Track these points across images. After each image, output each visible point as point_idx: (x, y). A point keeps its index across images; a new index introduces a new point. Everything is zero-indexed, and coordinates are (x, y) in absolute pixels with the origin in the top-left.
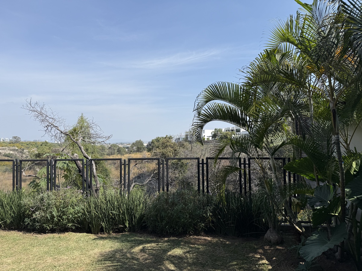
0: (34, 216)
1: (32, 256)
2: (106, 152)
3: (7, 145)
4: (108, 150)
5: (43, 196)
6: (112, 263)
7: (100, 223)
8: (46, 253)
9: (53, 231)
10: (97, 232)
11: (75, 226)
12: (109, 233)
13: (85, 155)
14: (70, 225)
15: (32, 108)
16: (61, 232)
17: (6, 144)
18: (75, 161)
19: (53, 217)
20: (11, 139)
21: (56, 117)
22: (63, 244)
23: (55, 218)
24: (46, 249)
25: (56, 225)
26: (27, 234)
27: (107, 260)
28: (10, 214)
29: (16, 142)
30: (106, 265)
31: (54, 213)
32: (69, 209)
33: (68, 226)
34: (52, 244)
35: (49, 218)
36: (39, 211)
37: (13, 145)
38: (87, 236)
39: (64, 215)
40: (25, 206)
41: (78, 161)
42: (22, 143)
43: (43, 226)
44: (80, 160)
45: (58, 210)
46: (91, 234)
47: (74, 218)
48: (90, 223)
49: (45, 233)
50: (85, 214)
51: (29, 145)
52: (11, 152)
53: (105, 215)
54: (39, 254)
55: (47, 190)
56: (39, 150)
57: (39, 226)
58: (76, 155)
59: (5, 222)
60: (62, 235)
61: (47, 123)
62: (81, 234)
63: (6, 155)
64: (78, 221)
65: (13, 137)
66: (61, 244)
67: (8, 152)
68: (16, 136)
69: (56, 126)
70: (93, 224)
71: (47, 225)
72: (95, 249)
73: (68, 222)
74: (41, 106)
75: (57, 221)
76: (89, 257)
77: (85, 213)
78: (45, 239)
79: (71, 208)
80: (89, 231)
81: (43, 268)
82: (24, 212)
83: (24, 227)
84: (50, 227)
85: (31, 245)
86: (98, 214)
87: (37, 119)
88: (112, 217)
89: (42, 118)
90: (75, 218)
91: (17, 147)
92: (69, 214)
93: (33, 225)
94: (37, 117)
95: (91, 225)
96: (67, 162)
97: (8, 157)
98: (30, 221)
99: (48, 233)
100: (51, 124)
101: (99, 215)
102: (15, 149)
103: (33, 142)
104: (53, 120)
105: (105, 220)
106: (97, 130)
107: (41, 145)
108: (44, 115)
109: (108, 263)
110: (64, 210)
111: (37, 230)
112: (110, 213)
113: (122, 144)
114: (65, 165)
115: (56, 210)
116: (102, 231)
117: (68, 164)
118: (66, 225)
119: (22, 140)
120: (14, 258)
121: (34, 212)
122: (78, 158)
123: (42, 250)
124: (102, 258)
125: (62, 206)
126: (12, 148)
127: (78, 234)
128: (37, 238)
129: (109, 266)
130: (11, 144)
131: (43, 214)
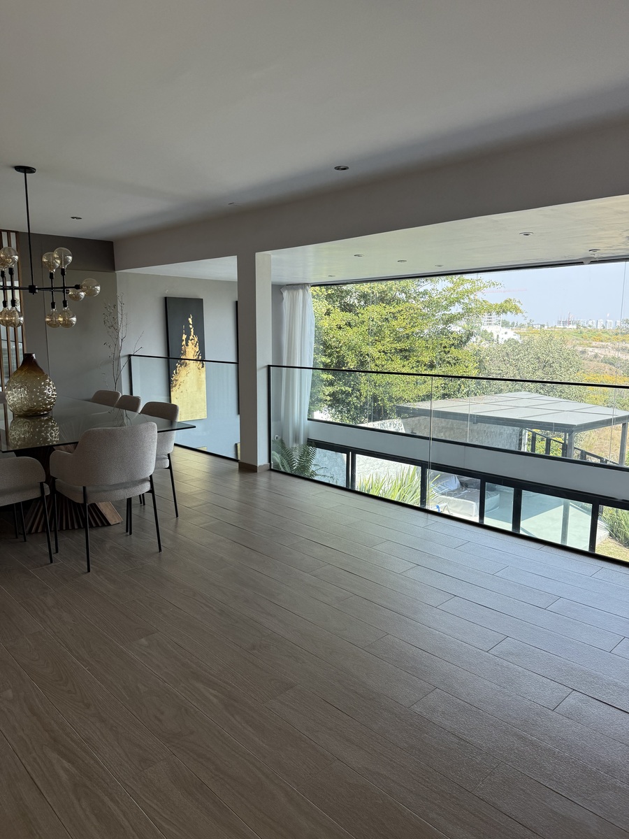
3: (609, 339)
17: (608, 336)
20: (618, 324)
37: (622, 338)
52: (620, 355)
63: (606, 361)
65: (624, 320)
67: (611, 354)
126: (619, 345)
130: (619, 336)
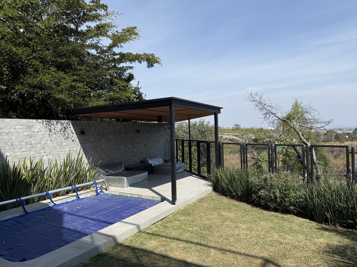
0: (260, 194)
1: (261, 228)
2: (321, 138)
3: (230, 132)
4: (323, 136)
5: (266, 177)
6: (343, 259)
7: (324, 213)
8: (272, 228)
9: (276, 210)
10: (321, 221)
11: (297, 210)
12: (335, 225)
13: (303, 141)
14: (292, 208)
15: (252, 99)
16: (284, 212)
18: (294, 146)
19: (276, 197)
20: (233, 126)
21: (273, 105)
22: (287, 224)
23: (278, 199)
24: (271, 225)
25: (279, 205)
26: (254, 208)
27: (335, 254)
28: (241, 188)
29: (237, 129)
30: (334, 258)
31: (277, 194)
32: (291, 192)
33: (291, 208)
34: (277, 222)
35: (273, 197)
36: (263, 189)
37: (235, 131)
38: (310, 222)
39: (286, 197)
40: (252, 183)
41: (297, 147)
42: (242, 130)
43: (267, 204)
44: (298, 145)
45: (280, 191)
46: (314, 222)
47: (295, 201)
48: (313, 210)
49: (269, 210)
50: (307, 201)
51: (247, 131)
52: (234, 137)
53: (330, 206)
54: (266, 228)
55: (269, 171)
56: (256, 136)
57: (264, 203)
58: (295, 141)
59: (237, 194)
60: (285, 216)
61: (265, 111)
62: (303, 219)
63: (230, 140)
64: (299, 205)
65: (235, 125)
66: (284, 224)
67: (231, 137)
68: (237, 124)
69: (274, 113)
70: (316, 212)
71: (270, 203)
72: (320, 238)
73: (290, 204)
74: (260, 96)
75: (279, 201)
76: (315, 244)
77: (307, 199)
78: (270, 216)
79: (293, 192)
80: (312, 218)
81: (271, 241)
82: (251, 188)
83: (252, 202)
84: (273, 206)
85: (259, 218)
86: (322, 203)
87: (257, 108)
88: (338, 209)
89: (261, 107)
90: (297, 202)
91: (238, 133)
92: (291, 197)
93: (259, 201)
94: (257, 106)
95: (314, 213)
96: (286, 147)
97: (232, 141)
98: (257, 198)
99: (272, 211)
100: (269, 112)
101: (323, 205)
102: (237, 135)
103: (250, 129)
104: (271, 108)
105: (330, 211)
106: (315, 115)
107: (258, 131)
108: (263, 104)
109: (337, 258)
110: (286, 192)
111: (262, 206)
112: (336, 204)
113: (340, 129)
114: (284, 150)
115: (278, 191)
116: (326, 221)
117: (286, 149)
118: (288, 207)
119: (242, 127)
120: (246, 226)
121: (259, 190)
122: (296, 144)
123: (268, 225)
124: (329, 250)
125: (284, 188)
126: (234, 134)
127: (300, 219)
128: (262, 214)
129: (339, 261)
130: (234, 131)
131: (267, 193)
